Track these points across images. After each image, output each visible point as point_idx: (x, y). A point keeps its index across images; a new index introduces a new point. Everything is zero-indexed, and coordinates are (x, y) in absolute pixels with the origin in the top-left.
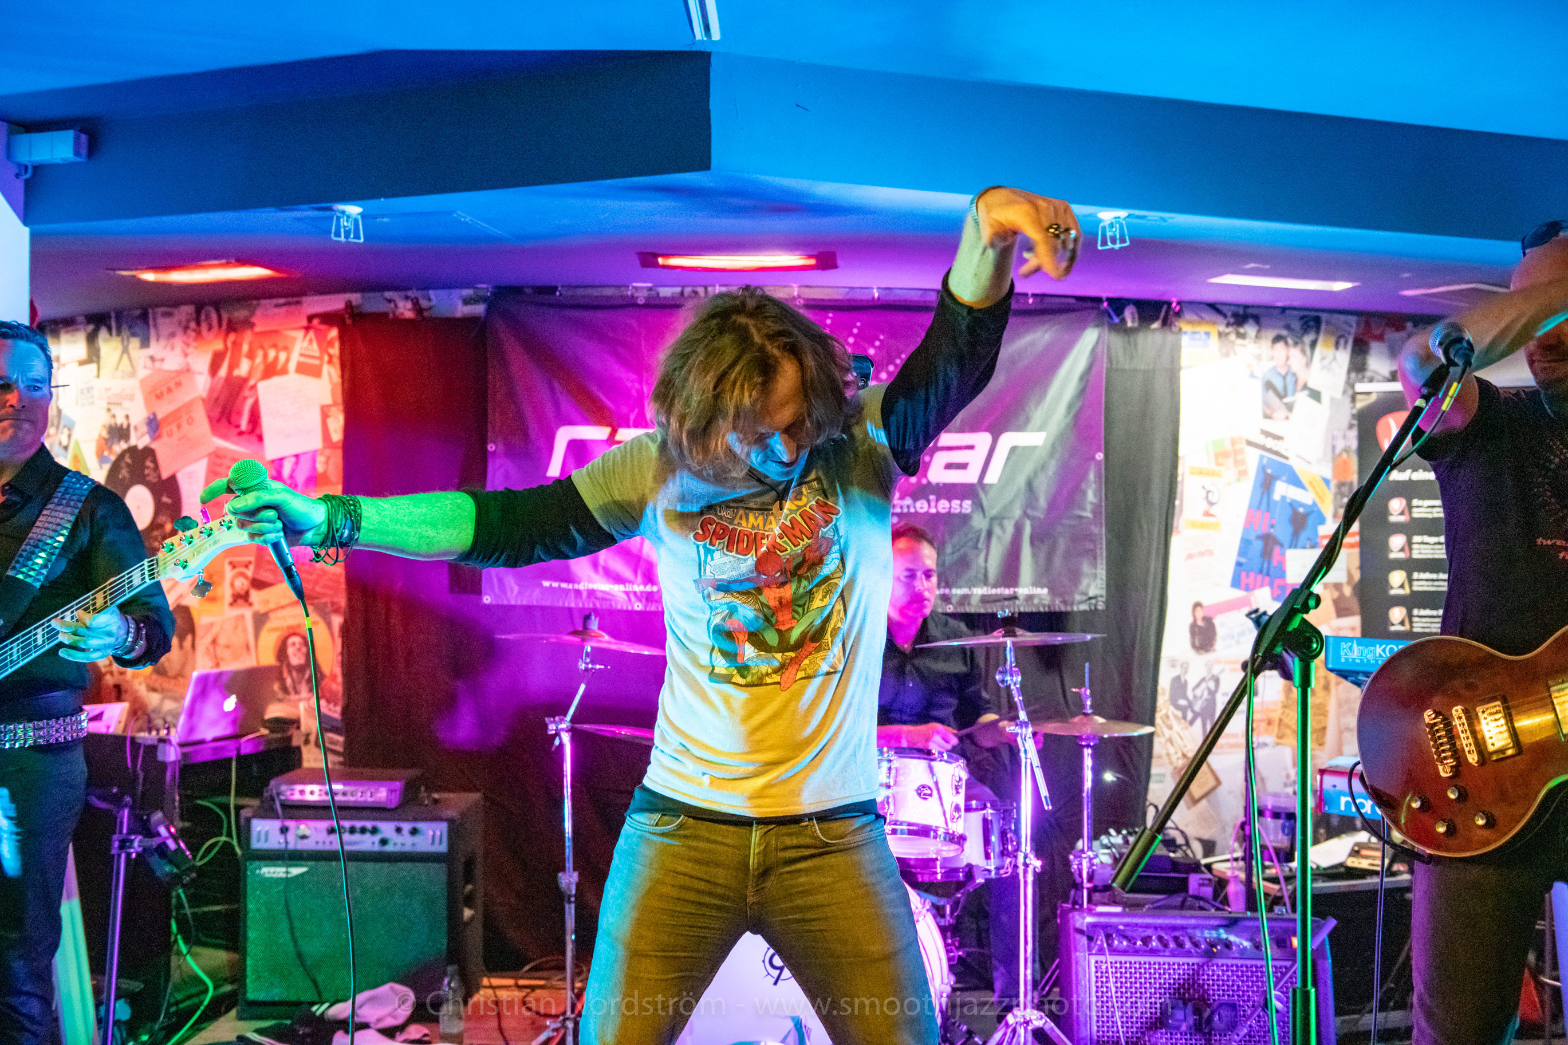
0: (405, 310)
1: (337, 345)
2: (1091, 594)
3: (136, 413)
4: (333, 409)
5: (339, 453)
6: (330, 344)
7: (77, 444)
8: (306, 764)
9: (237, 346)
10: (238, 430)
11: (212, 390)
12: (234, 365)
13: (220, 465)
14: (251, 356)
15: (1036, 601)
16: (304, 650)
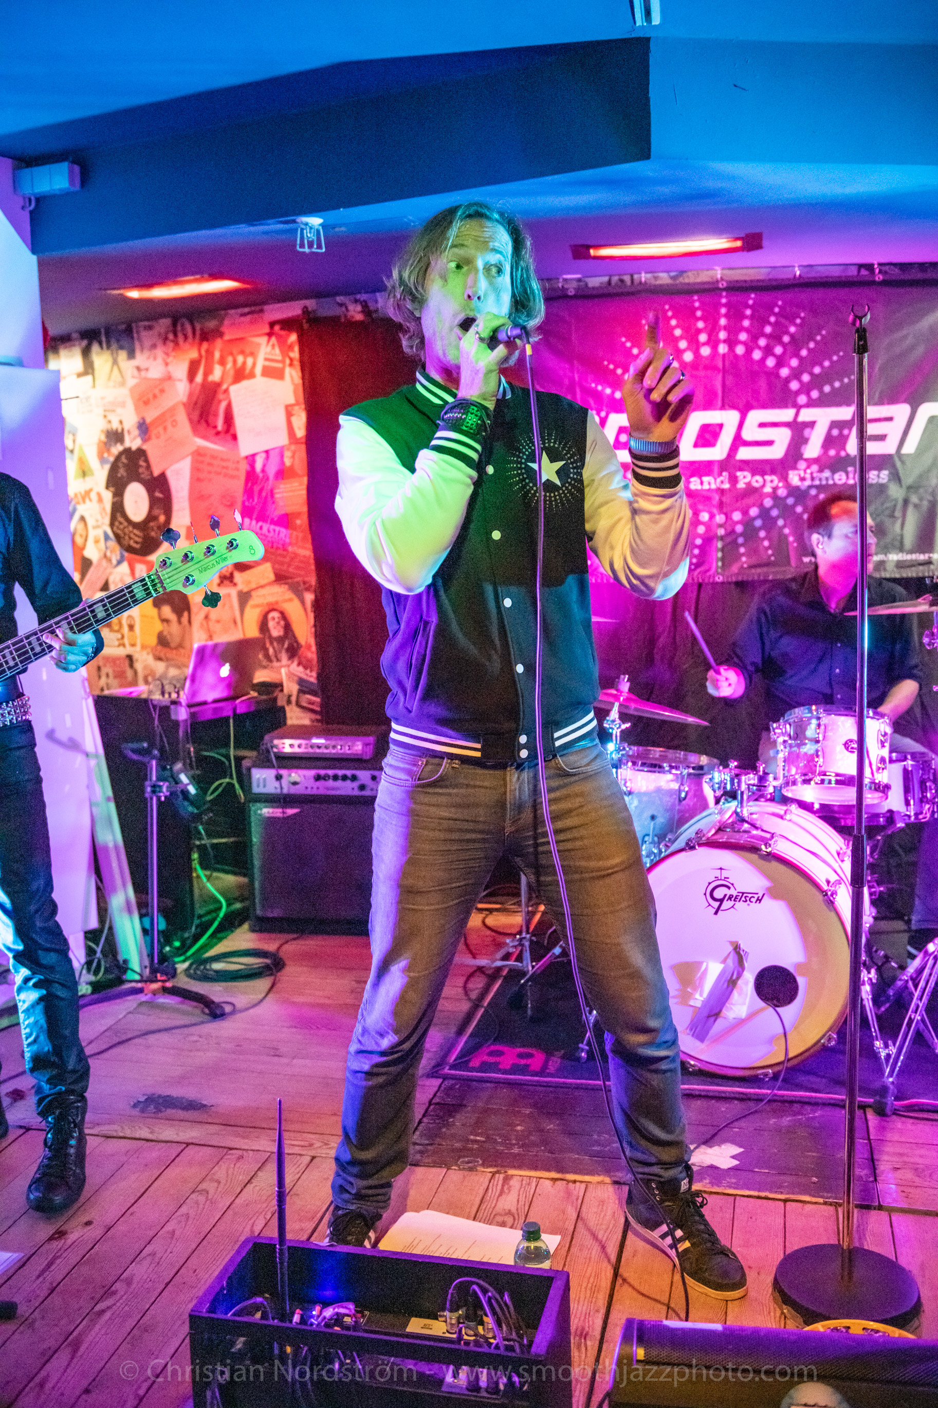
0: (355, 313)
1: (296, 348)
3: (128, 419)
4: (296, 408)
5: (303, 447)
6: (291, 347)
7: (81, 449)
8: (289, 722)
9: (209, 353)
10: (214, 431)
11: (190, 395)
12: (208, 371)
13: (202, 462)
14: (222, 362)
16: (282, 623)
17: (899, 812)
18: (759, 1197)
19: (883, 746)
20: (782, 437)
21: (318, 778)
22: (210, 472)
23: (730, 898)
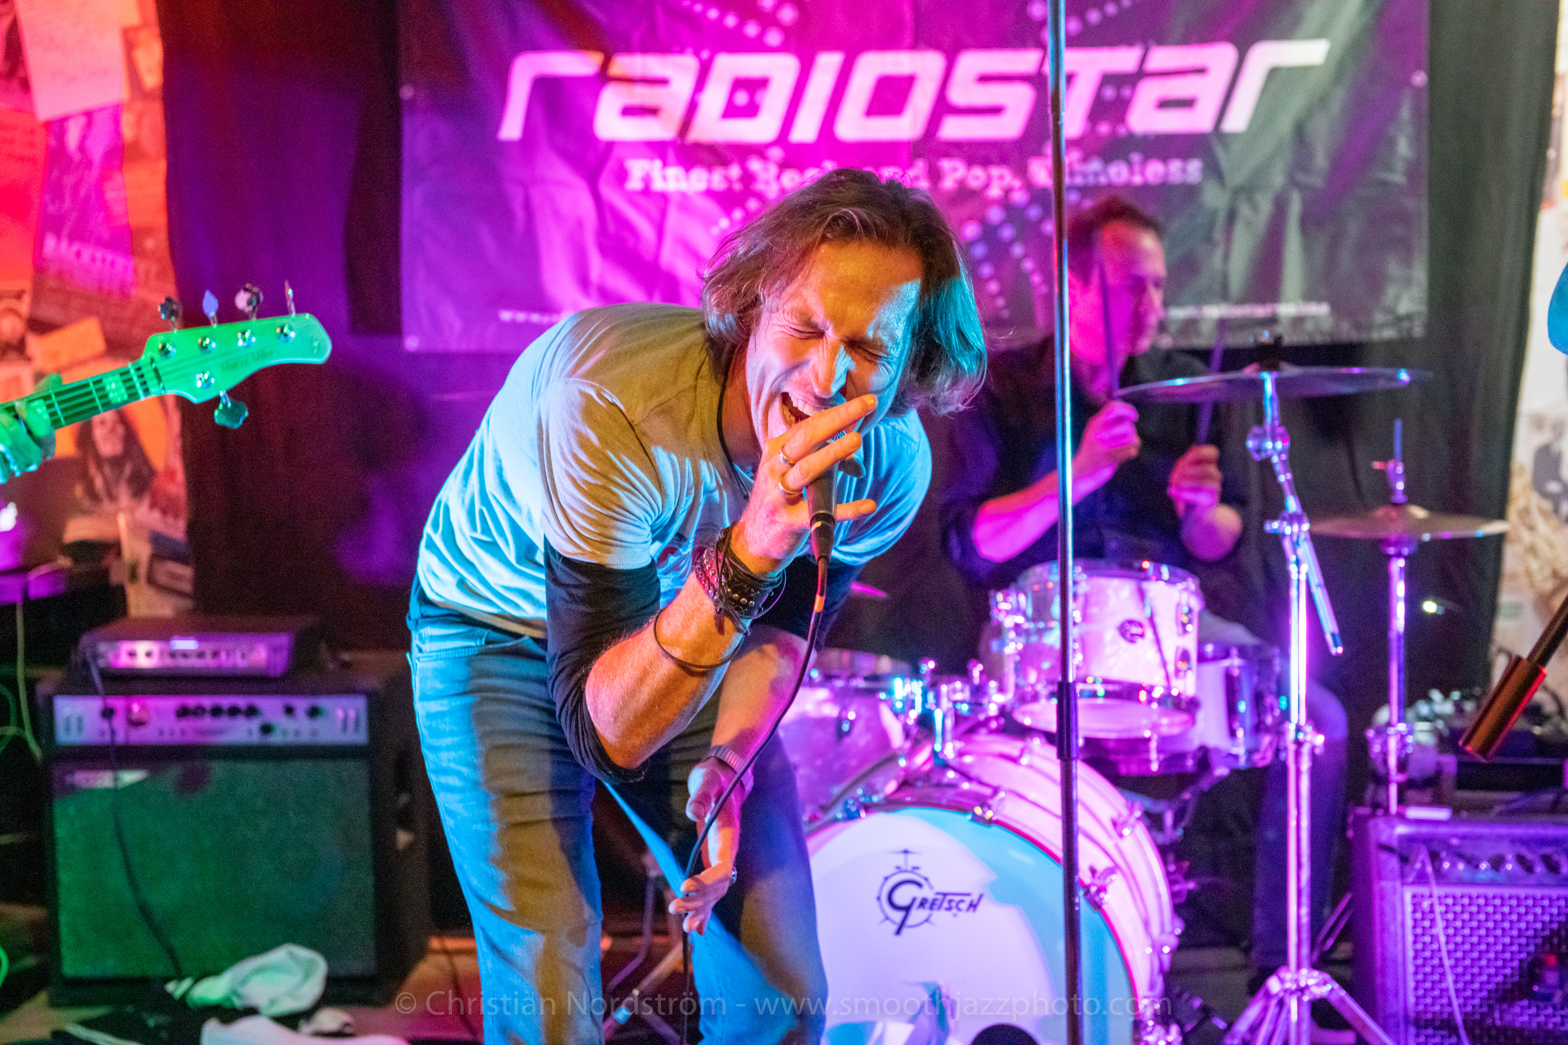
2: (1402, 311)
4: (144, 33)
5: (158, 106)
8: (134, 611)
15: (1309, 326)
16: (120, 430)
17: (1217, 750)
19: (1185, 632)
20: (1018, 101)
21: (183, 713)
23: (923, 904)
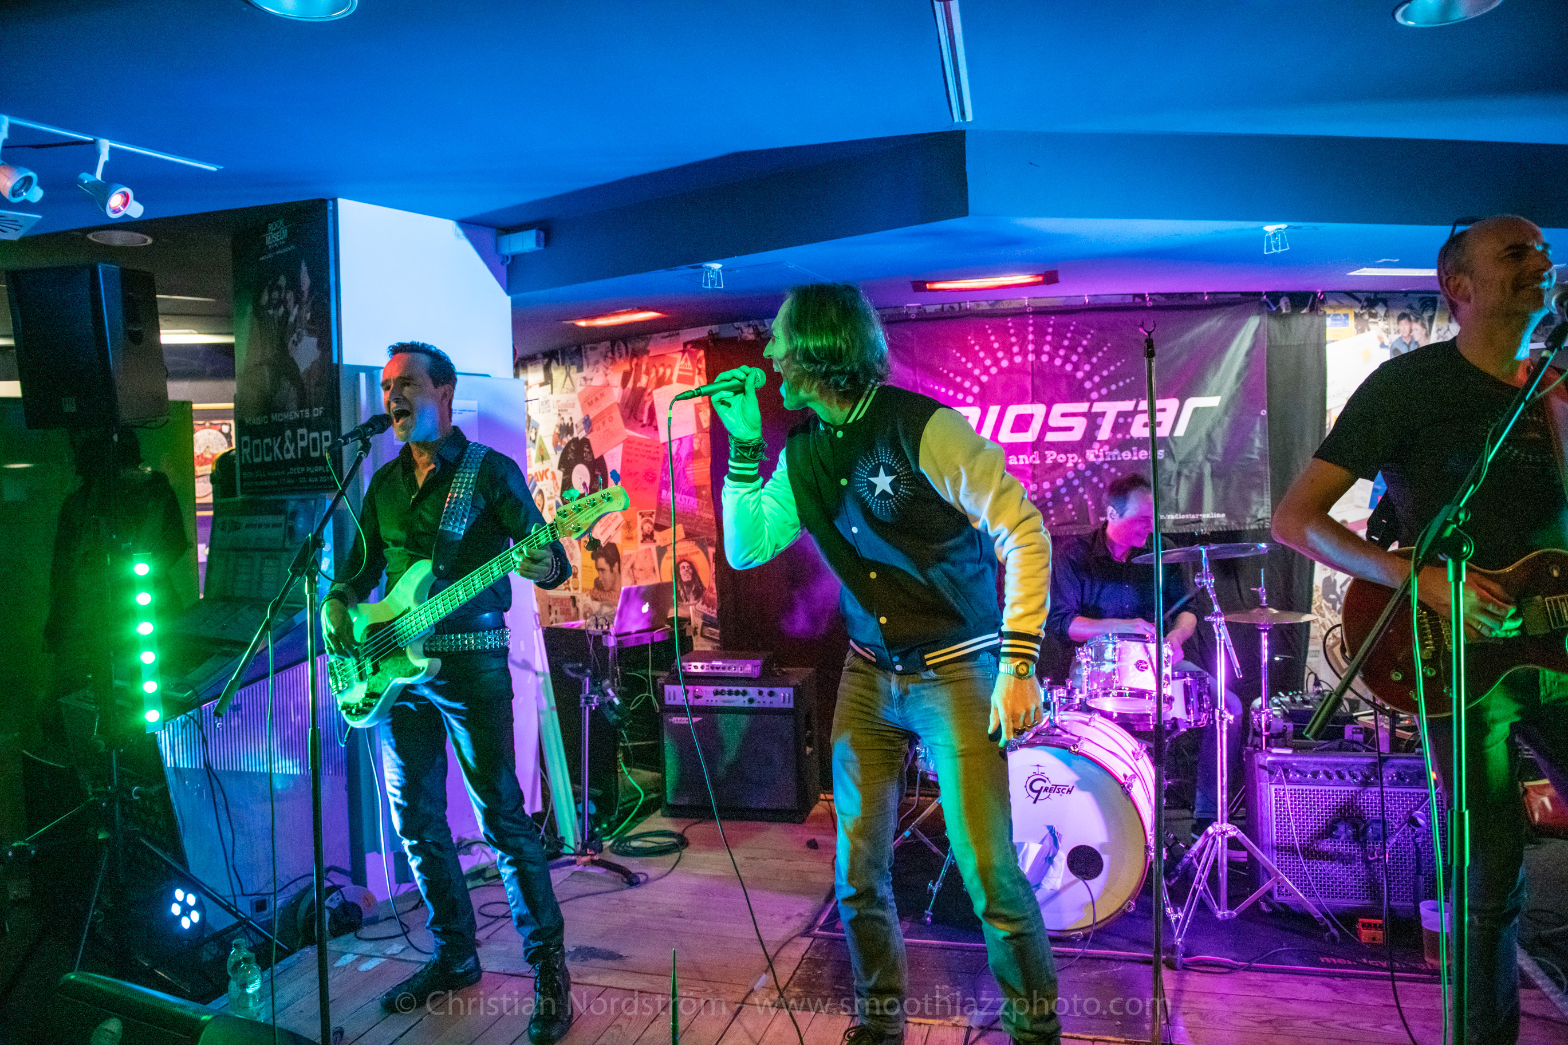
0: (749, 334)
1: (704, 361)
2: (1259, 517)
3: (577, 416)
5: (708, 435)
6: (699, 361)
7: (541, 437)
8: (695, 649)
9: (638, 366)
10: (640, 425)
11: (623, 397)
12: (637, 380)
13: (631, 448)
14: (648, 373)
15: (1216, 523)
16: (691, 571)
17: (1181, 720)
18: (1071, 1038)
20: (1080, 425)
21: (716, 693)
22: (636, 455)
23: (1046, 789)
